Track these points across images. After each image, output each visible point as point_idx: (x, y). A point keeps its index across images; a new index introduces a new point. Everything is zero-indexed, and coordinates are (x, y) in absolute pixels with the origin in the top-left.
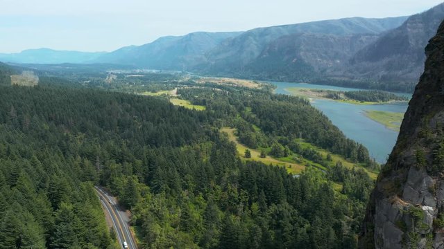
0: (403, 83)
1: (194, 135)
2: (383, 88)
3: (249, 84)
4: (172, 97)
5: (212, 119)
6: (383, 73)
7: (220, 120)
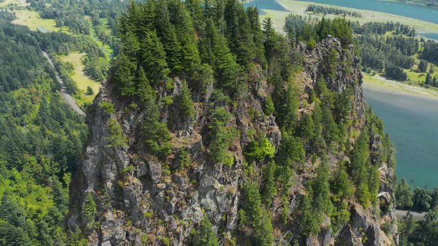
1: (31, 72)
4: (19, 8)
5: (57, 43)
7: (67, 44)
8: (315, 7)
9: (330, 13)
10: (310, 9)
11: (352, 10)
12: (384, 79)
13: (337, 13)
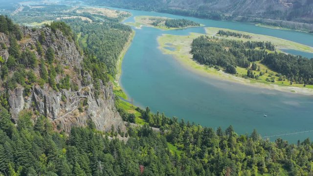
0: (210, 12)
2: (196, 16)
3: (112, 13)
6: (202, 4)
8: (222, 31)
9: (231, 35)
10: (220, 33)
11: (246, 34)
12: (223, 72)
13: (236, 35)
